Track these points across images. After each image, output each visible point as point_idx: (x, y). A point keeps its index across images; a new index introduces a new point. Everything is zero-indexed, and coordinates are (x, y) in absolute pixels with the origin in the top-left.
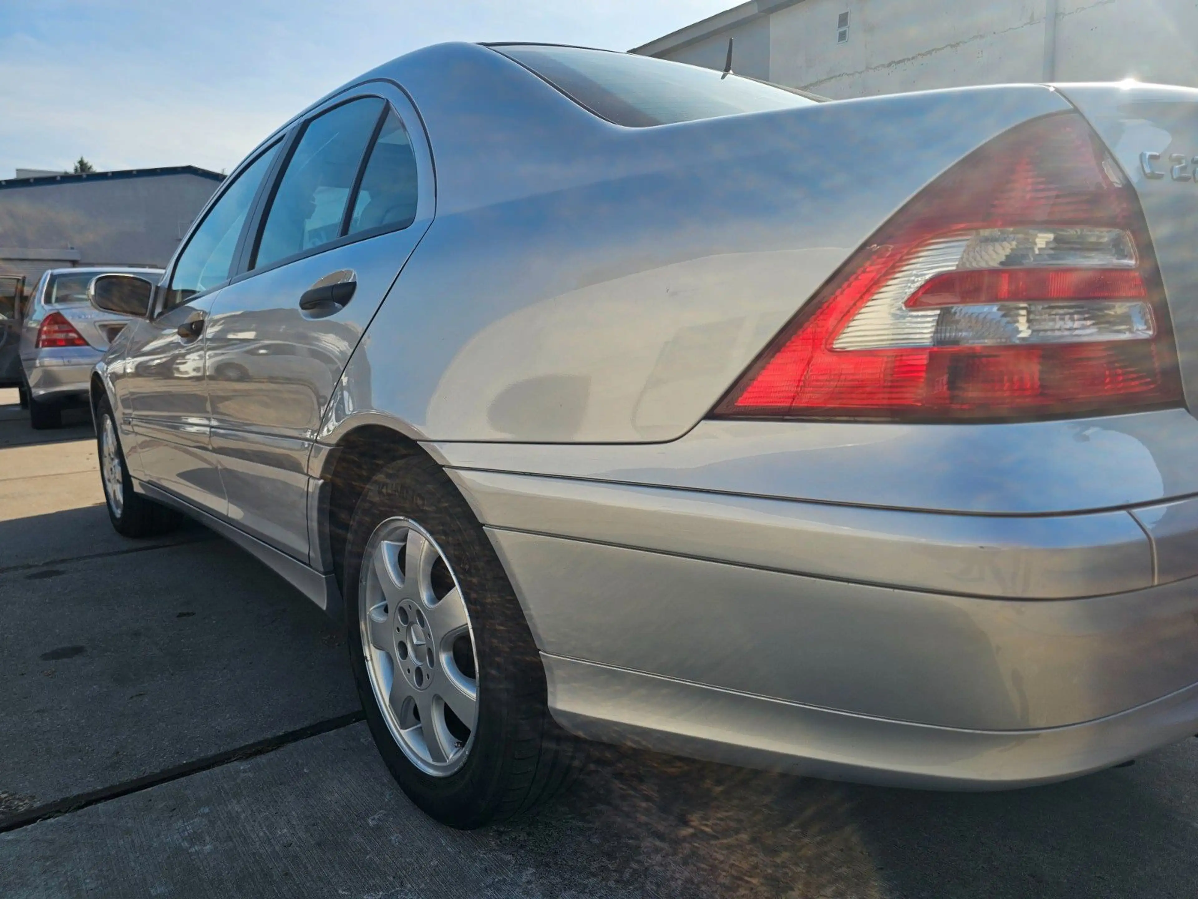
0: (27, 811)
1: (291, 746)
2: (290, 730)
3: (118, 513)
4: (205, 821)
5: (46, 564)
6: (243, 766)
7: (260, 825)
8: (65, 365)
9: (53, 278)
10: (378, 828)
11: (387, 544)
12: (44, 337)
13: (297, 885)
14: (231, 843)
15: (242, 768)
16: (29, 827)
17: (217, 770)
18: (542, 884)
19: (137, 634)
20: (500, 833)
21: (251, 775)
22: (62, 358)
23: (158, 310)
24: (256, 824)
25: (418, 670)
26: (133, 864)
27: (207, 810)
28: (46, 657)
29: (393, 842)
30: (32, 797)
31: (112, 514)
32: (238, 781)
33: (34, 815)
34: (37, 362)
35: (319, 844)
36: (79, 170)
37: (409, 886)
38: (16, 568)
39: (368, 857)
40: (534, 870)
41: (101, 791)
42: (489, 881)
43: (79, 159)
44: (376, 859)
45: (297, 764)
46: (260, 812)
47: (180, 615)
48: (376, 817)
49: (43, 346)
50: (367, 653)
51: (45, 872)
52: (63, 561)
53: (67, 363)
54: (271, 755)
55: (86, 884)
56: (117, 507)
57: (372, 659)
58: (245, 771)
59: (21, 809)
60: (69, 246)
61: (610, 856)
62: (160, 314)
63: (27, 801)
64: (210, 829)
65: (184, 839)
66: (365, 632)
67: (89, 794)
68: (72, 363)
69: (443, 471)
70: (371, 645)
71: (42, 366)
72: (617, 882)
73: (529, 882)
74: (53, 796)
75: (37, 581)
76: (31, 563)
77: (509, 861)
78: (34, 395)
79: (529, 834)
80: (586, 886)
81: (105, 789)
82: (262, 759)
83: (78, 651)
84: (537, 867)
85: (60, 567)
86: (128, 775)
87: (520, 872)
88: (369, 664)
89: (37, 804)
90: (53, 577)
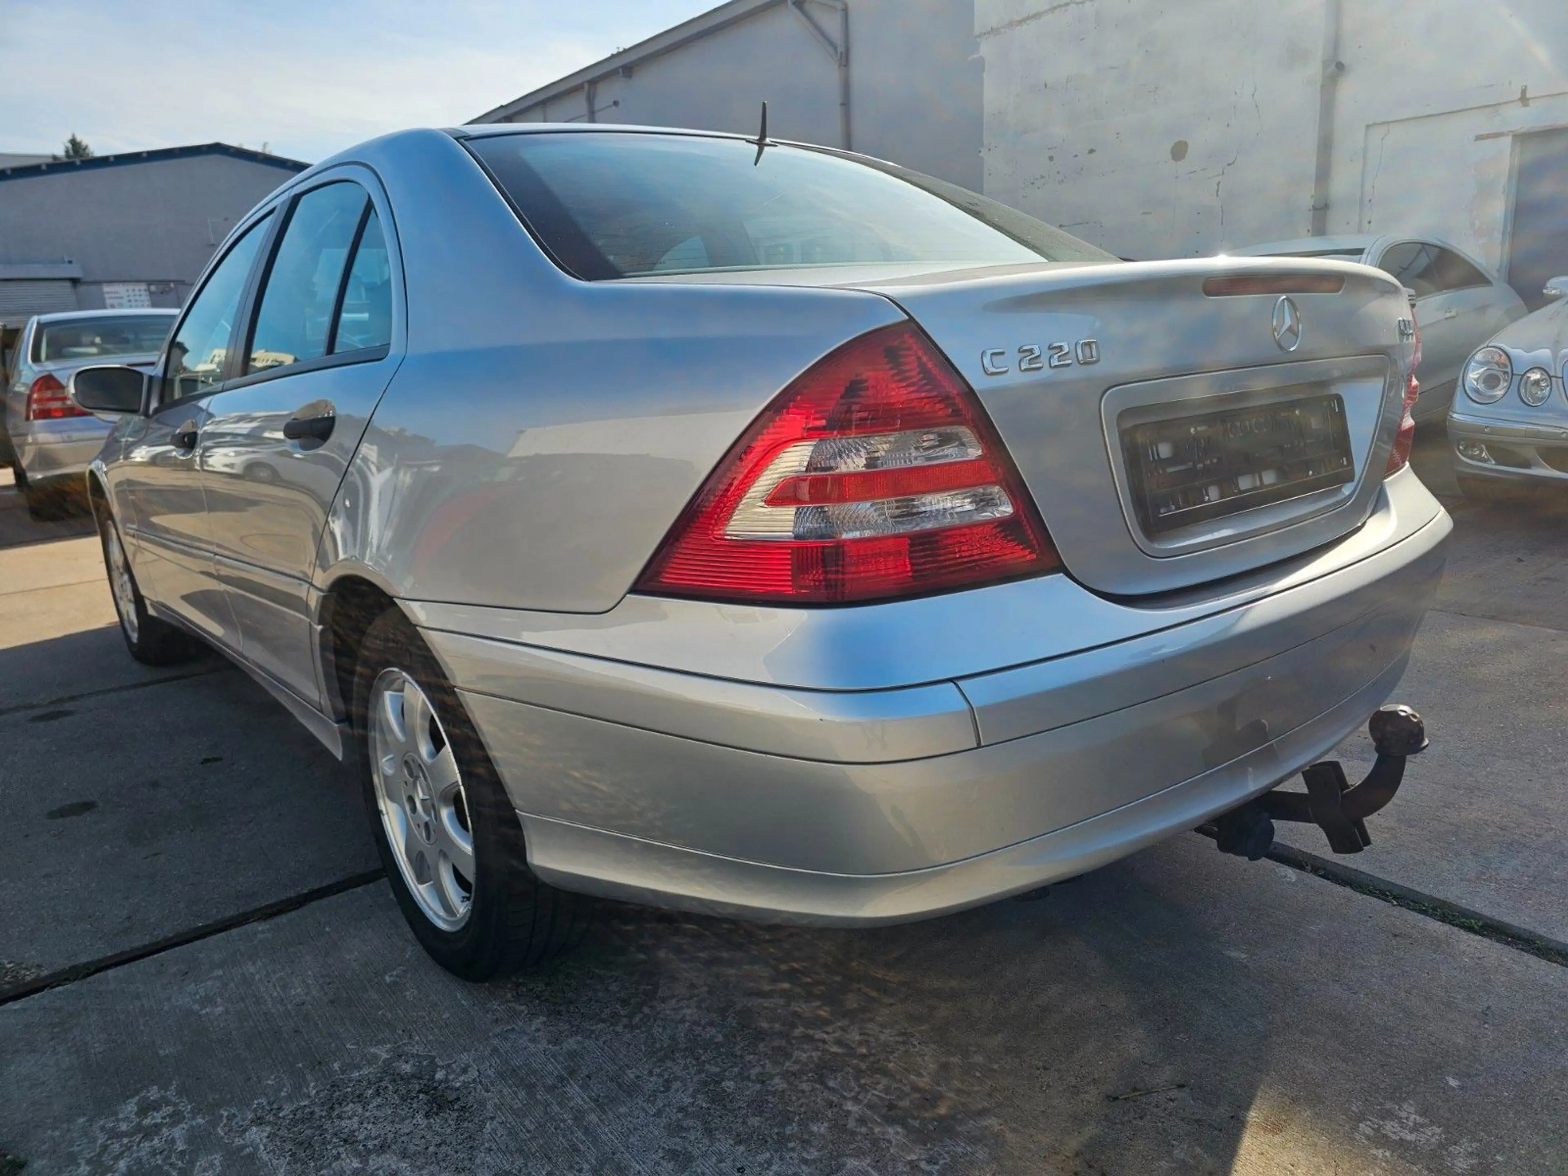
0: (35, 980)
1: (314, 904)
2: (316, 887)
3: (134, 637)
4: (218, 984)
5: (52, 703)
6: (261, 926)
7: (274, 986)
8: (64, 442)
9: (41, 327)
10: (395, 983)
11: (391, 695)
12: (34, 406)
13: (306, 1042)
14: (243, 1005)
15: (260, 929)
16: (36, 996)
17: (234, 931)
18: (550, 1032)
19: (155, 785)
20: (518, 985)
21: (269, 935)
22: (60, 432)
23: (154, 405)
24: (271, 985)
25: (427, 825)
26: (142, 1028)
27: (220, 972)
28: (52, 815)
29: (408, 998)
30: (39, 966)
31: (128, 638)
32: (255, 942)
33: (42, 984)
34: (30, 439)
35: (332, 1002)
36: (71, 152)
37: (417, 1038)
38: (17, 709)
39: (380, 1013)
40: (545, 1019)
41: (111, 957)
42: (498, 1030)
43: (70, 137)
44: (389, 1015)
45: (319, 923)
46: (274, 972)
47: (207, 761)
48: (395, 973)
49: (36, 418)
50: (382, 806)
51: (52, 1039)
52: (72, 698)
53: (66, 439)
54: (293, 914)
55: (94, 1048)
56: (133, 631)
57: (387, 813)
58: (263, 932)
59: (28, 978)
60: (66, 259)
61: (625, 1002)
62: (156, 411)
63: (33, 970)
64: (223, 991)
65: (195, 1002)
66: (379, 786)
67: (99, 961)
68: (74, 438)
69: (417, 631)
70: (386, 799)
71: (35, 442)
72: (625, 1027)
73: (538, 1030)
74: (63, 964)
75: (42, 725)
76: (35, 703)
77: (522, 1011)
78: (30, 480)
79: (547, 985)
80: (593, 1032)
81: (116, 955)
82: (283, 919)
83: (88, 806)
84: (548, 1017)
85: (68, 706)
86: (138, 941)
87: (530, 1020)
88: (386, 819)
89: (45, 973)
90: (60, 720)
